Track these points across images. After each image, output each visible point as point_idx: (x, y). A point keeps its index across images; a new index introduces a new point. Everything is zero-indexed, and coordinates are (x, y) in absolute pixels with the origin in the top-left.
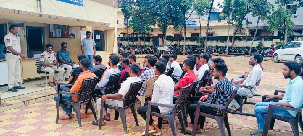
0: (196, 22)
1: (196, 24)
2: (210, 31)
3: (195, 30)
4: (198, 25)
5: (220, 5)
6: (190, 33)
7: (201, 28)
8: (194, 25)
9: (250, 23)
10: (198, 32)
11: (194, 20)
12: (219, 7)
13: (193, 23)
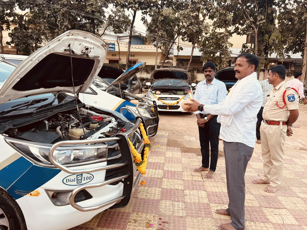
0: (114, 44)
1: (114, 48)
2: (131, 58)
3: (113, 55)
4: (117, 50)
5: (144, 19)
6: (107, 59)
7: (120, 53)
8: (112, 49)
9: (182, 49)
10: (116, 58)
11: (112, 43)
12: (143, 22)
13: (111, 46)
